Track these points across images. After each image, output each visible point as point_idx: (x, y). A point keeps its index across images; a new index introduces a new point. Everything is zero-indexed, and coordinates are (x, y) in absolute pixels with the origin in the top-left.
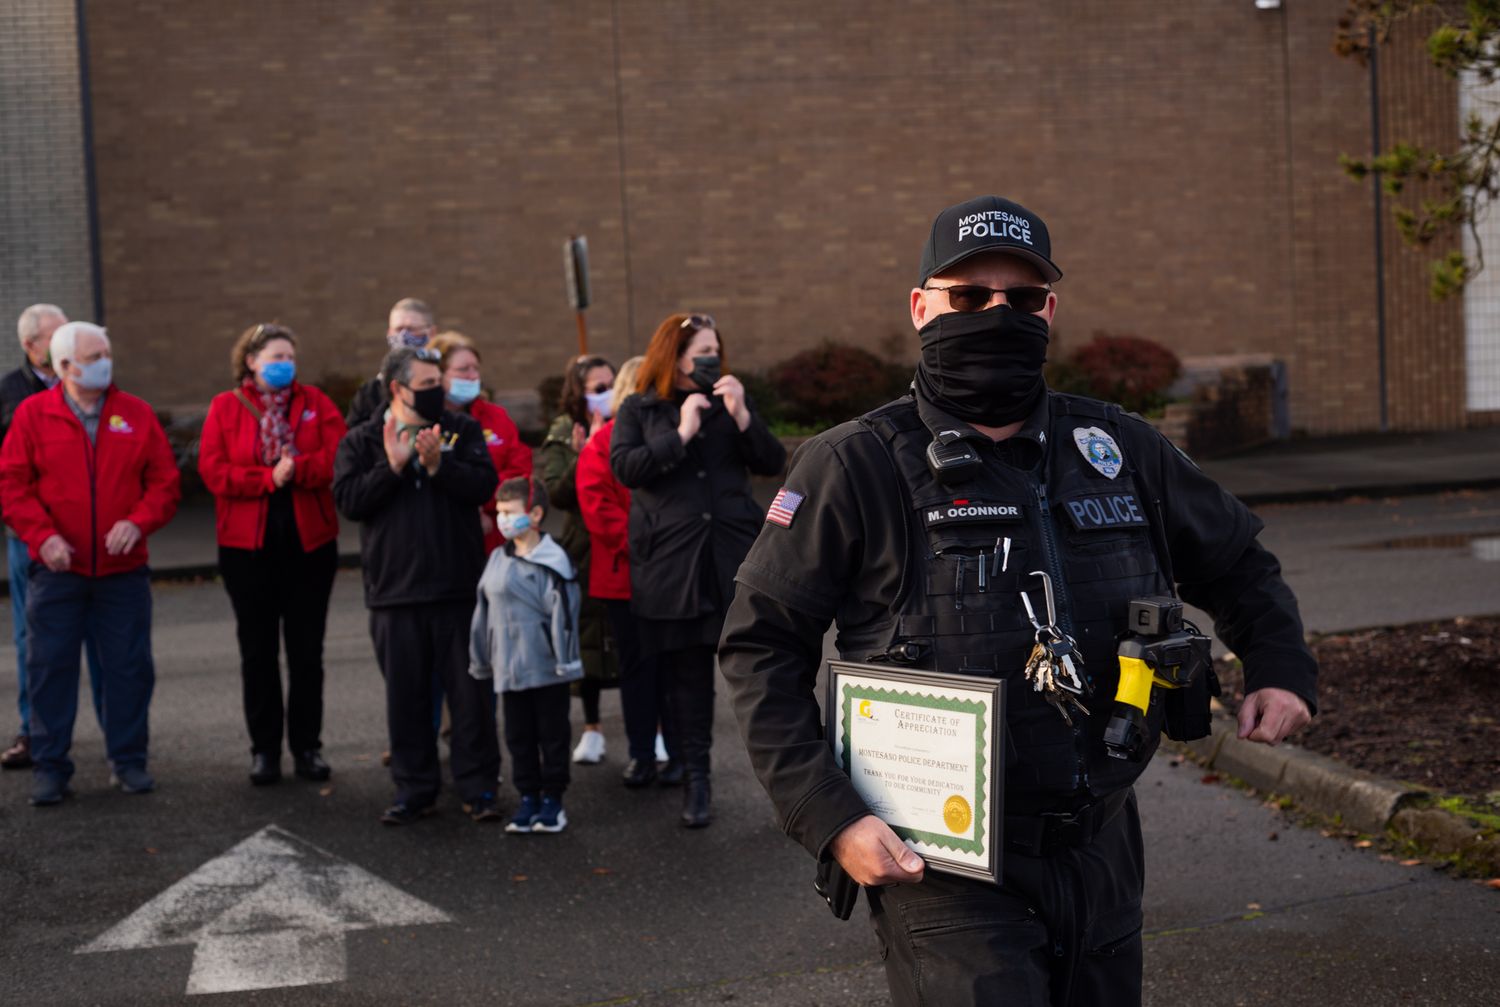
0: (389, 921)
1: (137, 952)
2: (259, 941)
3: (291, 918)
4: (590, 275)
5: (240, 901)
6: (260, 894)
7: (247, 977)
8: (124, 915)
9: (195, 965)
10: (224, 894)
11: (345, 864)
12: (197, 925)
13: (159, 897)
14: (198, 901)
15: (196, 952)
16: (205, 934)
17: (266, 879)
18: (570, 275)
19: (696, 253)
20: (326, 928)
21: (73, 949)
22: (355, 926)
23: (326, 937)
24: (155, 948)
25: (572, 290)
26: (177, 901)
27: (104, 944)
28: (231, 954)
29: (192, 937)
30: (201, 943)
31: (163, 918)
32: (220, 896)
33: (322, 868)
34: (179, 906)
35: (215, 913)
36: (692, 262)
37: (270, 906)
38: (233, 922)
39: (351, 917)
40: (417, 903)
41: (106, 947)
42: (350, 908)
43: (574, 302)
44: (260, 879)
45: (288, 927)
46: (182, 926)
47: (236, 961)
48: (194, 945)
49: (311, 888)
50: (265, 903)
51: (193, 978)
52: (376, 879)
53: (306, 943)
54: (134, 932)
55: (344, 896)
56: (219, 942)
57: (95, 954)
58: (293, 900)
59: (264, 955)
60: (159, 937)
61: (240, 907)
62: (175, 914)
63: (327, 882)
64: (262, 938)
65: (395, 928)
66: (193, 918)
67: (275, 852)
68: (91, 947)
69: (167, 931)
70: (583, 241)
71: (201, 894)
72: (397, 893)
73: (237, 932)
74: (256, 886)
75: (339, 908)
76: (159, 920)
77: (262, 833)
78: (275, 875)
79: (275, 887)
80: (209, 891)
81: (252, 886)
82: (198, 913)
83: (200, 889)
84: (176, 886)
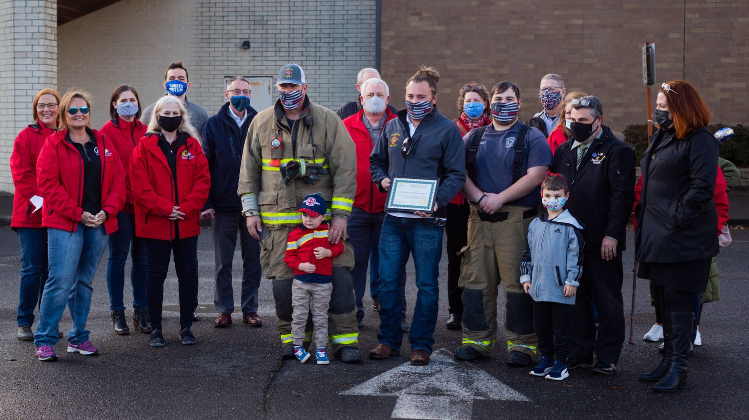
0: (497, 398)
1: (369, 397)
2: (430, 399)
3: (447, 391)
4: (656, 65)
5: (423, 380)
6: (433, 378)
7: (421, 414)
8: (364, 381)
9: (397, 406)
10: (415, 376)
11: (478, 370)
12: (400, 389)
13: (382, 374)
14: (401, 378)
15: (398, 400)
16: (403, 393)
17: (436, 372)
18: (645, 65)
19: (727, 55)
20: (464, 397)
21: (338, 393)
22: (478, 398)
23: (463, 402)
24: (378, 396)
25: (645, 74)
26: (391, 377)
27: (354, 392)
28: (415, 403)
29: (397, 394)
30: (401, 397)
31: (384, 384)
32: (412, 377)
33: (466, 370)
34: (392, 379)
35: (409, 384)
36: (724, 60)
37: (437, 384)
38: (418, 389)
39: (477, 394)
40: (513, 391)
41: (354, 393)
42: (478, 390)
43: (645, 81)
44: (434, 371)
45: (445, 395)
46: (392, 388)
47: (417, 407)
48: (398, 397)
49: (459, 379)
50: (435, 383)
51: (394, 411)
52: (493, 378)
53: (453, 403)
54: (368, 388)
55: (475, 384)
56: (409, 397)
57: (349, 396)
58: (449, 383)
59: (431, 406)
60: (380, 392)
61: (422, 383)
62: (390, 383)
63: (468, 376)
64: (431, 398)
65: (500, 401)
66: (398, 385)
67: (444, 360)
68: (347, 393)
69: (384, 389)
70: (653, 45)
71: (404, 375)
72: (503, 386)
73: (419, 394)
74: (433, 375)
75: (472, 389)
76: (381, 384)
77: (438, 351)
78: (441, 370)
79: (441, 376)
80: (407, 374)
81: (429, 374)
82: (401, 383)
83: (403, 373)
84: (392, 370)
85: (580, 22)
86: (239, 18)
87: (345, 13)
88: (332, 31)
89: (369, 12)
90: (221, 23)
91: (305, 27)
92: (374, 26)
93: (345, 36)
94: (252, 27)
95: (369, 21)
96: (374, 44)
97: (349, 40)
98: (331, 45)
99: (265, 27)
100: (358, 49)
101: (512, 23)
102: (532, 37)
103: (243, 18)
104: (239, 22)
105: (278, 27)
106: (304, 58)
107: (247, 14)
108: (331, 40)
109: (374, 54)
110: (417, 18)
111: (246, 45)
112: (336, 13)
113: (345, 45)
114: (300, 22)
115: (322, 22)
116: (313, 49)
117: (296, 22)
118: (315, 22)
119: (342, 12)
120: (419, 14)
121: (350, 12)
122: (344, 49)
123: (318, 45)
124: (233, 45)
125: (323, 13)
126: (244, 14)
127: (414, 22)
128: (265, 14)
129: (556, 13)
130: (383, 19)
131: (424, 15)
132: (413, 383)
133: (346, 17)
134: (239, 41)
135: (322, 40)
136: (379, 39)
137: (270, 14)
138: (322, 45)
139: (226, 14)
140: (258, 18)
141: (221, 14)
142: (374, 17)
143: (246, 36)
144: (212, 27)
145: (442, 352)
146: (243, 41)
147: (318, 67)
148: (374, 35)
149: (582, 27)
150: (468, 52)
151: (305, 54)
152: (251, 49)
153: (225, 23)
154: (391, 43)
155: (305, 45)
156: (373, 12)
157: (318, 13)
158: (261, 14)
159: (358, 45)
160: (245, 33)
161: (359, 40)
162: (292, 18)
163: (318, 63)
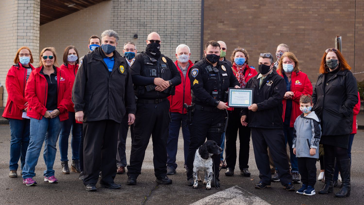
5: (226, 201)
6: (232, 200)
10: (222, 200)
11: (256, 197)
13: (205, 198)
14: (215, 200)
17: (233, 197)
26: (209, 200)
31: (205, 203)
32: (221, 200)
33: (249, 197)
34: (210, 201)
35: (219, 203)
49: (245, 201)
50: (233, 203)
52: (263, 201)
61: (226, 203)
62: (209, 203)
63: (250, 200)
67: (237, 192)
70: (341, 38)
74: (231, 199)
76: (204, 203)
77: (234, 187)
78: (236, 197)
79: (236, 199)
80: (218, 198)
81: (230, 198)
82: (214, 203)
83: (216, 198)
84: (210, 196)
85: (303, 27)
86: (132, 23)
87: (186, 21)
88: (179, 30)
89: (198, 21)
90: (123, 25)
91: (165, 28)
92: (200, 28)
93: (186, 32)
94: (139, 27)
95: (198, 26)
96: (200, 37)
97: (188, 35)
98: (179, 37)
99: (145, 27)
100: (192, 39)
101: (269, 27)
102: (279, 34)
103: (134, 23)
104: (132, 25)
105: (152, 28)
106: (165, 44)
107: (137, 21)
108: (179, 35)
109: (200, 42)
110: (222, 24)
111: (136, 36)
112: (181, 21)
113: (186, 37)
114: (163, 25)
115: (174, 25)
116: (169, 39)
117: (161, 25)
118: (170, 25)
119: (184, 21)
120: (223, 22)
121: (188, 21)
122: (185, 39)
123: (172, 37)
124: (129, 36)
125: (174, 21)
126: (135, 21)
127: (220, 26)
128: (146, 21)
129: (291, 23)
130: (205, 24)
131: (225, 22)
132: (221, 203)
133: (186, 23)
134: (132, 34)
135: (174, 35)
136: (202, 34)
137: (148, 21)
138: (174, 37)
139: (126, 21)
140: (142, 23)
141: (123, 21)
142: (200, 23)
143: (136, 32)
144: (119, 27)
145: (236, 188)
146: (134, 34)
147: (171, 48)
148: (200, 33)
149: (304, 30)
150: (247, 41)
151: (165, 41)
152: (138, 38)
153: (125, 25)
154: (209, 36)
155: (166, 37)
156: (200, 21)
157: (172, 21)
158: (143, 21)
159: (192, 37)
160: (135, 30)
161: (192, 35)
162: (159, 23)
163: (172, 46)
